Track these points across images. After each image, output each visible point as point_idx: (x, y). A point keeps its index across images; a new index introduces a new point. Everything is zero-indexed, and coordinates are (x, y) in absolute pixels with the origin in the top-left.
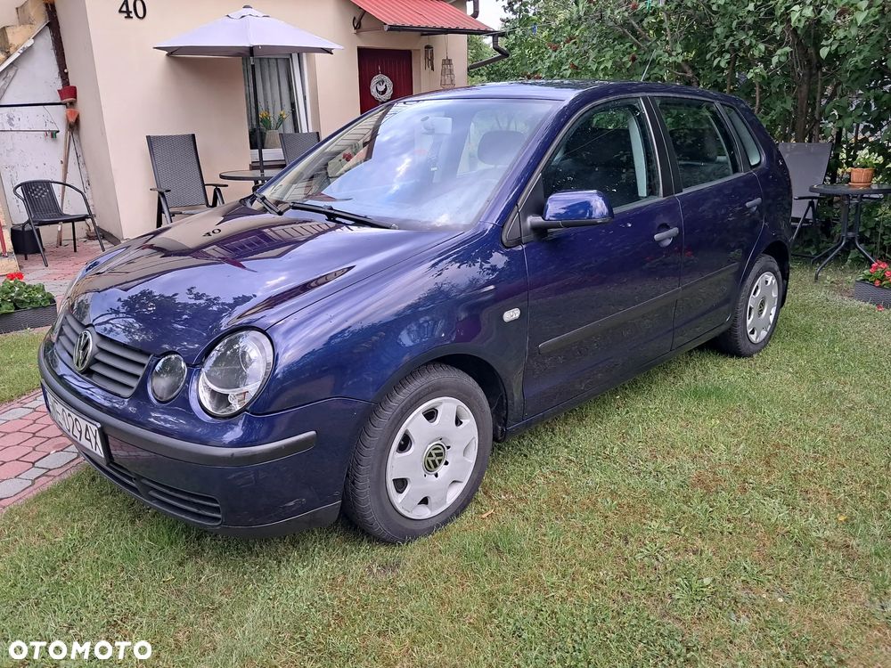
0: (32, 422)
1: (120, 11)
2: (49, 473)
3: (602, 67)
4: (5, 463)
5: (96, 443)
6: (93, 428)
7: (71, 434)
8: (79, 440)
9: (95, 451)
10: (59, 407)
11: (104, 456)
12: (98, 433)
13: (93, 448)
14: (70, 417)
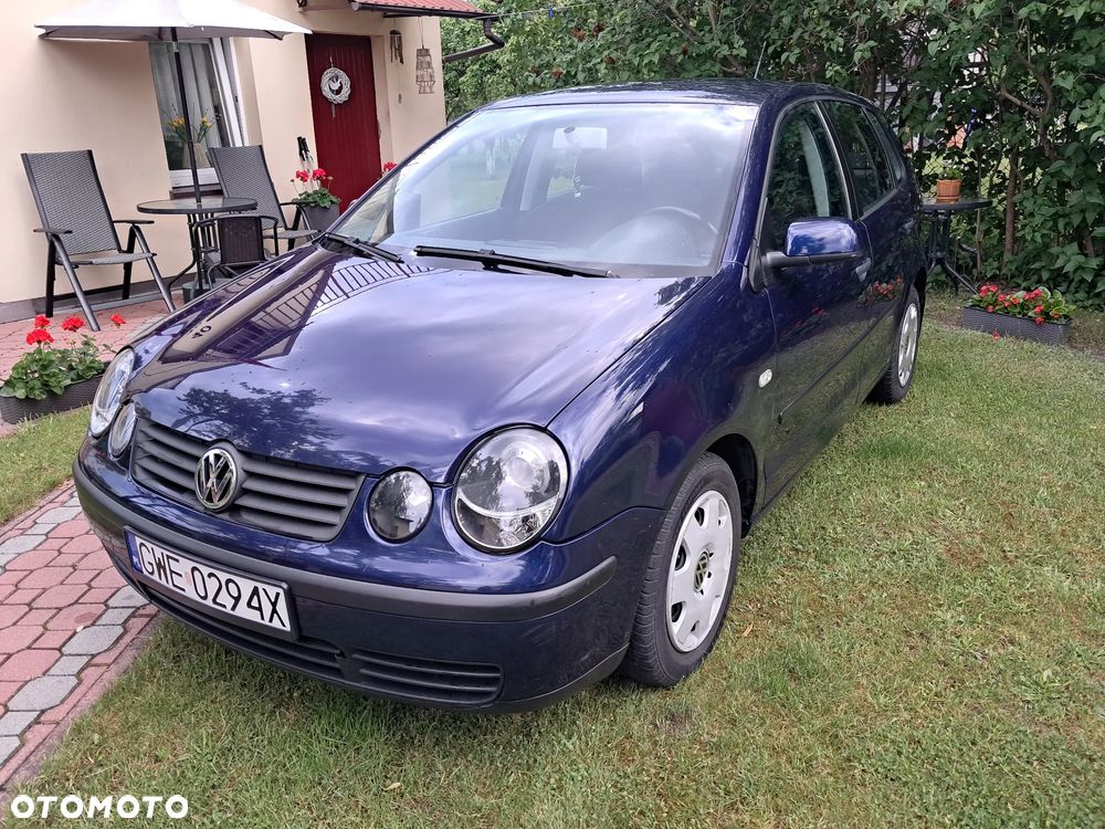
0: (13, 588)
2: (96, 661)
3: (646, 61)
4: (9, 656)
5: (274, 611)
6: (272, 591)
7: (209, 602)
8: (228, 610)
9: (266, 622)
10: (183, 565)
11: (288, 628)
12: (282, 598)
13: (263, 618)
14: (213, 578)
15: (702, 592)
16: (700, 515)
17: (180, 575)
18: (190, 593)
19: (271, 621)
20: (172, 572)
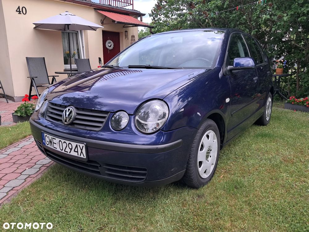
0: (10, 159)
1: (17, 11)
2: (31, 176)
4: (7, 174)
5: (82, 152)
6: (81, 145)
7: (63, 151)
8: (69, 153)
9: (79, 156)
10: (57, 140)
11: (85, 157)
12: (84, 147)
13: (78, 155)
14: (65, 143)
15: (208, 161)
16: (208, 136)
17: (56, 144)
18: (58, 149)
19: (80, 155)
20: (53, 143)
